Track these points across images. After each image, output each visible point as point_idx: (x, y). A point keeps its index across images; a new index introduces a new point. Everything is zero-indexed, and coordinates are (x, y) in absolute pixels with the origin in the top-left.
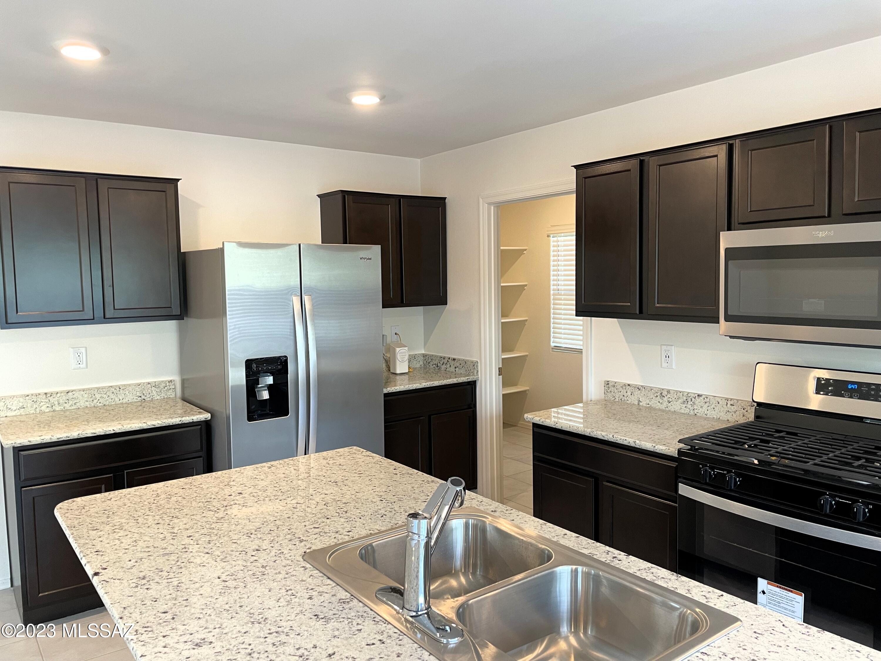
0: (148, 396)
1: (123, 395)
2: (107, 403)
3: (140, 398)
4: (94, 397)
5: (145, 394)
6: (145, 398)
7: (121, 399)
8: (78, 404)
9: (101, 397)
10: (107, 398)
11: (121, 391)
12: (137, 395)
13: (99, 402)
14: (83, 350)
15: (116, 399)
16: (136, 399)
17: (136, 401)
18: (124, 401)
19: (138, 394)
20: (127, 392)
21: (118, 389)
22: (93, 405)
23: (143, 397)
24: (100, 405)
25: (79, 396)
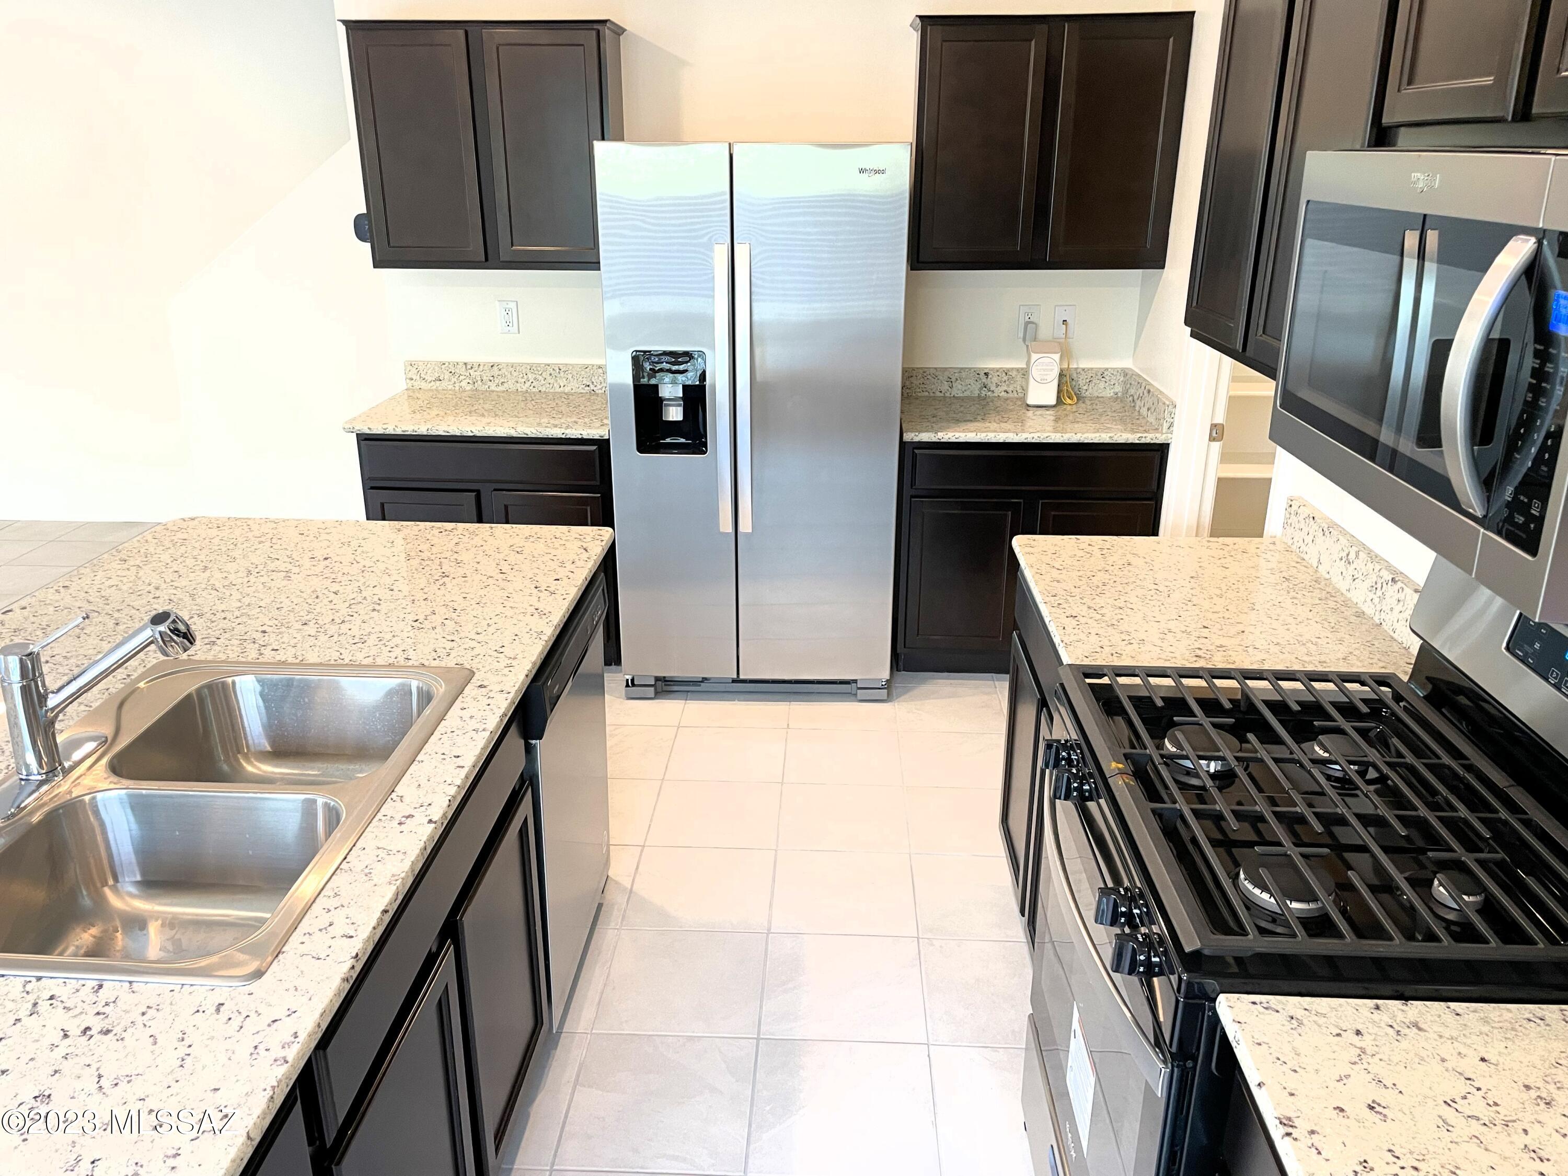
0: (599, 387)
1: (564, 380)
2: (543, 389)
3: (587, 388)
4: (525, 377)
5: (595, 384)
6: (595, 389)
7: (562, 386)
8: (506, 385)
9: (535, 379)
10: (542, 381)
11: (562, 374)
12: (584, 382)
13: (533, 385)
14: (512, 305)
15: (555, 385)
16: (583, 389)
17: (582, 391)
18: (567, 390)
19: (586, 382)
20: (570, 376)
21: (558, 371)
22: (525, 388)
23: (592, 387)
24: (534, 390)
25: (506, 373)
